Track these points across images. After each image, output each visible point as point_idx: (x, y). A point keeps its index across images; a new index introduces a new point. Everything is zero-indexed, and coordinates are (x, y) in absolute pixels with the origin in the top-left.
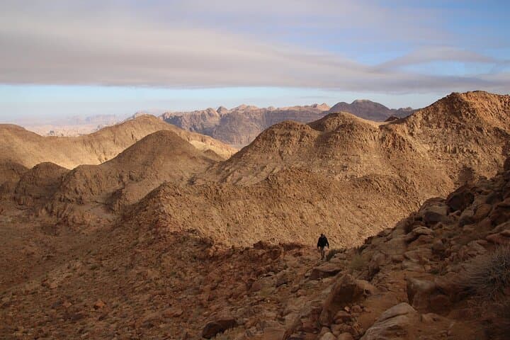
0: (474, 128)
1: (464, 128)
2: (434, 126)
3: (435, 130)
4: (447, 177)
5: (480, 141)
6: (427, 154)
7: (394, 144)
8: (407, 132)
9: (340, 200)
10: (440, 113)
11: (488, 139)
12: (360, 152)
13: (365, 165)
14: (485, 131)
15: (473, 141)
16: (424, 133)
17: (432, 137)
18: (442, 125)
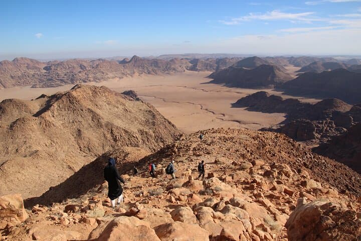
0: (80, 110)
1: (75, 110)
2: (63, 110)
3: (64, 113)
4: (71, 136)
5: (83, 116)
6: (62, 126)
7: (46, 125)
8: (51, 115)
9: (29, 167)
10: (65, 103)
11: (86, 114)
12: (30, 133)
13: (35, 138)
14: (84, 110)
15: (80, 116)
16: (59, 115)
17: (63, 116)
18: (67, 110)
